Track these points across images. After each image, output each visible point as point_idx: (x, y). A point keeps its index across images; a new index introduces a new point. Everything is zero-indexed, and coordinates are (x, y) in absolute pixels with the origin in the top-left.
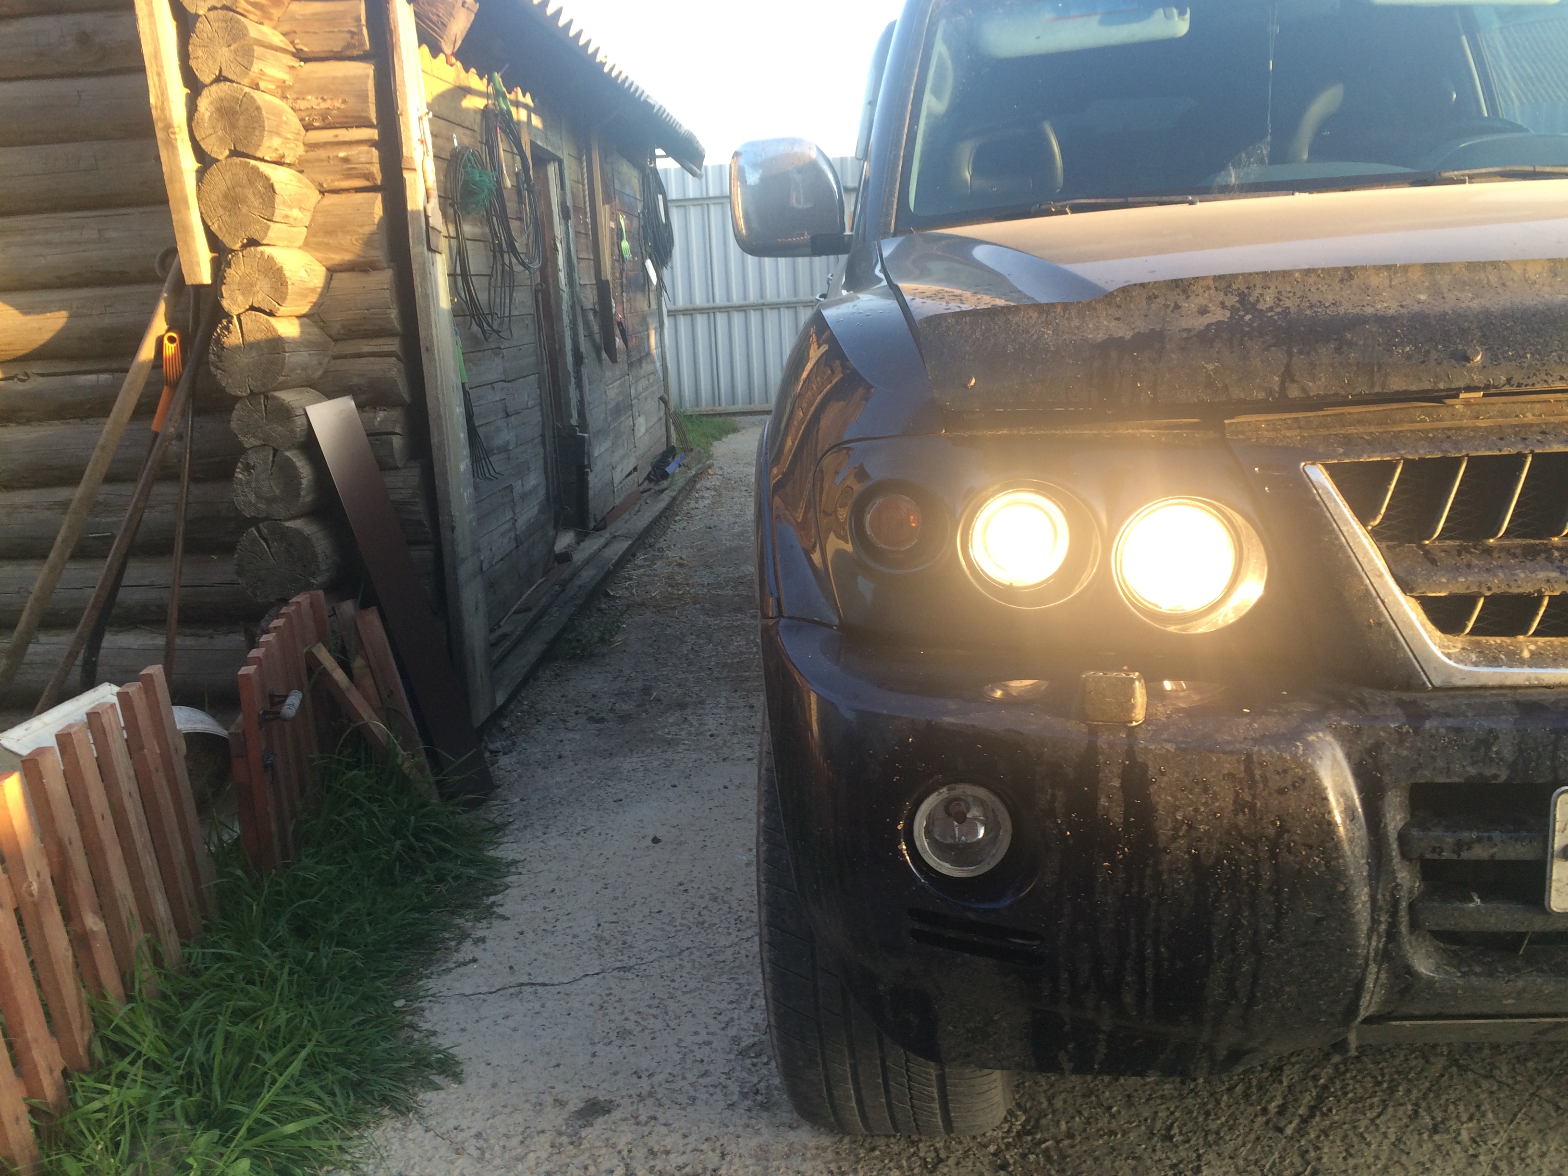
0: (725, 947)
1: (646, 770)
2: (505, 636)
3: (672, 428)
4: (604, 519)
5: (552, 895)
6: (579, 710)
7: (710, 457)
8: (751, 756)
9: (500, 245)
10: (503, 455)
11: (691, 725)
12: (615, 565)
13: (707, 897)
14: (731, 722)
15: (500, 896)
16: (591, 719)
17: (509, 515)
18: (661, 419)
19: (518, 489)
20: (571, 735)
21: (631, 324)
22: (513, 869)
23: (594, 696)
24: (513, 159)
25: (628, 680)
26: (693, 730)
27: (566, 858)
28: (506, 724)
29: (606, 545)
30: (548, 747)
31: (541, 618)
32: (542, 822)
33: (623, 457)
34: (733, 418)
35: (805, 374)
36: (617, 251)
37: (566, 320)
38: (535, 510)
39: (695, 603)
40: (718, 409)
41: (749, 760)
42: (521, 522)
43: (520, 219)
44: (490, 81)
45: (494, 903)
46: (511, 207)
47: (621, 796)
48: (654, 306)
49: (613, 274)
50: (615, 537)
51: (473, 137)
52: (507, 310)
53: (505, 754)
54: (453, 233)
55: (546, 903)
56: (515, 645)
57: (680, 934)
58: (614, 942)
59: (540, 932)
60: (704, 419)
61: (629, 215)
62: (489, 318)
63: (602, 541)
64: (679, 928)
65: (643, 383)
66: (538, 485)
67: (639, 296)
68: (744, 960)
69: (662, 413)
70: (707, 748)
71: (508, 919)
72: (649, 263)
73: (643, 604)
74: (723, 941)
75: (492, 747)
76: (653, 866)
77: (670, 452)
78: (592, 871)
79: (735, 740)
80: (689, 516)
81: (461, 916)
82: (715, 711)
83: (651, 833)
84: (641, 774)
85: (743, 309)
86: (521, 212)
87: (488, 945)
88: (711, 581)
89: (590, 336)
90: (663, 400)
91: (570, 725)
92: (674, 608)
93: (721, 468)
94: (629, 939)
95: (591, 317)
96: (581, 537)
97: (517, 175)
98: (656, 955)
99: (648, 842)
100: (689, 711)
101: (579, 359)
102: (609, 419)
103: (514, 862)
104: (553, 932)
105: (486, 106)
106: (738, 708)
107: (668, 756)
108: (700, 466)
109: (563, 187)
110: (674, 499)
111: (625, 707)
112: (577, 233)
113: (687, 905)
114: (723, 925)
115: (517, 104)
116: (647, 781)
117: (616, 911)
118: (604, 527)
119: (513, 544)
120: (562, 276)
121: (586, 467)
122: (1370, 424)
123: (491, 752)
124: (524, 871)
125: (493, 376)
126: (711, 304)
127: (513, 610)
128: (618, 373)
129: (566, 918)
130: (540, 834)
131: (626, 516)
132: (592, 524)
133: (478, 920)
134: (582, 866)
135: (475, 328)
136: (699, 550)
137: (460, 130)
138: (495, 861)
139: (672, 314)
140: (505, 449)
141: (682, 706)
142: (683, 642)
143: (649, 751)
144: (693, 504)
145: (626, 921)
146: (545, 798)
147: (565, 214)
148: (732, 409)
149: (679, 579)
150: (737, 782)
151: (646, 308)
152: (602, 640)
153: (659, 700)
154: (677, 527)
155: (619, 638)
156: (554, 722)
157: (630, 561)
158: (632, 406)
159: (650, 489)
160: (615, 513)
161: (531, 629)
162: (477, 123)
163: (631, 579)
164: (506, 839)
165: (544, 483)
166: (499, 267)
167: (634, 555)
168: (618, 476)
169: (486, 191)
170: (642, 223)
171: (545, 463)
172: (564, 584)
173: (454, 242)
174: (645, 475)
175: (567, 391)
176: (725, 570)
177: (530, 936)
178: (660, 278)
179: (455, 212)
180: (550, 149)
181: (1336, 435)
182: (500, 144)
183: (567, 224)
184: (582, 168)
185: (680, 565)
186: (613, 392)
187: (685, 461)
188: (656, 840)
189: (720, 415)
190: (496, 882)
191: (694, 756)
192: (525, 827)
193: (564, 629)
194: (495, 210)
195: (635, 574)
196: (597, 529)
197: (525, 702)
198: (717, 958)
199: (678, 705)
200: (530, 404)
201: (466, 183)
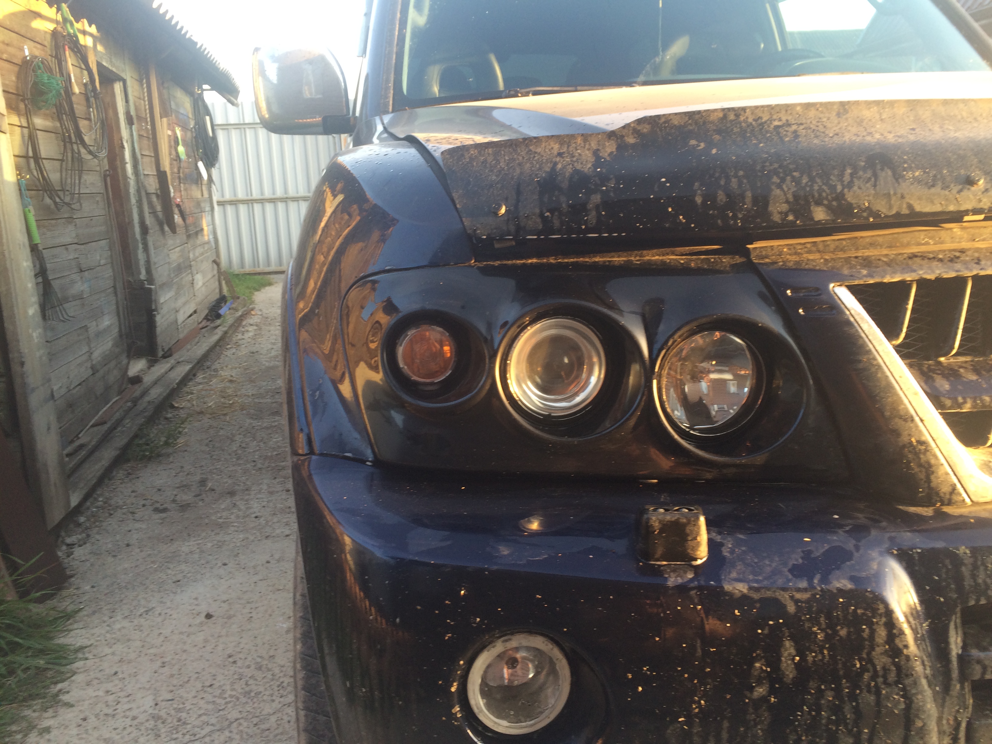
0: (269, 715)
1: (202, 552)
2: (81, 447)
3: (223, 282)
4: (170, 349)
5: (114, 678)
6: (147, 502)
7: (253, 302)
8: (287, 532)
9: (70, 136)
10: (78, 302)
11: (240, 510)
12: (177, 384)
13: (253, 667)
14: (271, 504)
15: (65, 684)
16: (157, 510)
17: (85, 349)
18: (214, 276)
19: (93, 327)
20: (138, 525)
21: (188, 206)
22: (80, 655)
23: (159, 490)
24: (82, 73)
25: (188, 474)
26: (241, 513)
27: (129, 640)
28: (82, 519)
29: (172, 368)
30: (118, 537)
31: (115, 428)
32: (109, 607)
33: (185, 304)
34: (269, 276)
35: (323, 224)
36: (174, 153)
37: (133, 200)
38: (110, 344)
39: (242, 409)
40: (258, 270)
41: (287, 536)
42: (97, 355)
43: (89, 119)
44: (59, 9)
45: (60, 691)
46: (79, 108)
47: (179, 577)
48: (206, 195)
49: (171, 169)
50: (178, 362)
51: (43, 50)
52: (77, 188)
53: (80, 546)
54: (25, 124)
55: (109, 686)
56: (92, 452)
57: (230, 705)
58: (169, 721)
59: (102, 717)
60: (248, 277)
61: (184, 128)
62: (61, 193)
63: (168, 366)
64: (229, 699)
65: (199, 251)
66: (111, 325)
67: (194, 187)
68: (287, 726)
69: (215, 272)
70: (253, 528)
71: (72, 706)
72: (201, 165)
73: (201, 413)
74: (268, 709)
75: (69, 540)
76: (206, 641)
77: (222, 300)
78: (152, 651)
79: (275, 520)
80: (237, 345)
81: (29, 707)
82: (259, 496)
83: (204, 608)
84: (196, 556)
85: (273, 201)
86: (90, 115)
87: (52, 736)
88: (254, 393)
89: (154, 213)
90: (216, 263)
91: (137, 516)
92: (225, 415)
93: (261, 310)
94: (184, 715)
95: (154, 199)
96: (153, 362)
97: (85, 85)
98: (208, 729)
99: (202, 618)
100: (237, 498)
101: (145, 230)
102: (172, 275)
103: (81, 649)
104: (114, 716)
105: (55, 28)
106: (277, 492)
107: (218, 538)
108: (245, 309)
109: (127, 101)
110: (226, 333)
111: (185, 497)
112: (140, 136)
113: (236, 677)
114: (267, 693)
115: (84, 33)
116: (203, 562)
117: (171, 688)
118: (170, 355)
119: (90, 372)
120: (129, 168)
121: (154, 310)
122: (881, 246)
123: (68, 545)
124: (90, 656)
125: (67, 239)
126: (249, 198)
127: (91, 424)
128: (178, 241)
129: (126, 700)
130: (106, 618)
131: (189, 347)
132: (160, 353)
133: (45, 709)
134: (143, 646)
135: (48, 201)
136: (245, 369)
137: (29, 42)
138: (63, 648)
139: (220, 203)
140: (80, 297)
141: (232, 494)
142: (233, 441)
143: (204, 534)
144: (240, 336)
145: (181, 697)
146: (112, 584)
147: (130, 121)
148: (267, 269)
149: (230, 391)
150: (277, 556)
151: (199, 196)
152: (167, 444)
153: (213, 490)
154: (229, 353)
155: (181, 440)
156: (124, 514)
157: (191, 379)
158: (190, 266)
159: (206, 327)
160: (179, 344)
161: (105, 438)
162: (48, 41)
163: (192, 394)
164: (75, 626)
165: (117, 324)
166: (70, 155)
167: (194, 375)
168: (181, 317)
169: (54, 92)
170: (194, 135)
171: (118, 308)
172: (135, 401)
173: (26, 131)
174: (203, 315)
175: (136, 255)
176: (265, 383)
177: (92, 720)
178: (210, 176)
179: (26, 106)
180: (114, 70)
181: (856, 257)
182: (69, 60)
183: (131, 129)
184: (143, 89)
185: (231, 381)
186: (175, 256)
187: (234, 306)
188: (209, 616)
189: (259, 274)
190: (63, 669)
191: (241, 536)
192: (94, 613)
193: (136, 436)
194: (65, 110)
195: (195, 389)
196: (165, 357)
197: (101, 499)
198: (263, 727)
199: (229, 493)
200: (103, 262)
201: (35, 84)
